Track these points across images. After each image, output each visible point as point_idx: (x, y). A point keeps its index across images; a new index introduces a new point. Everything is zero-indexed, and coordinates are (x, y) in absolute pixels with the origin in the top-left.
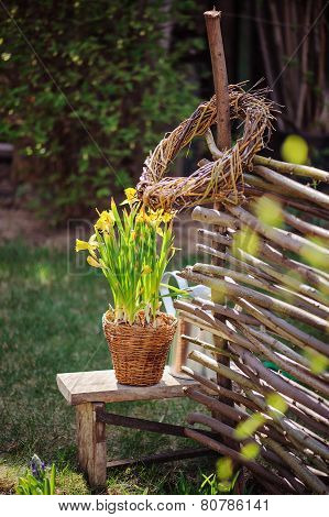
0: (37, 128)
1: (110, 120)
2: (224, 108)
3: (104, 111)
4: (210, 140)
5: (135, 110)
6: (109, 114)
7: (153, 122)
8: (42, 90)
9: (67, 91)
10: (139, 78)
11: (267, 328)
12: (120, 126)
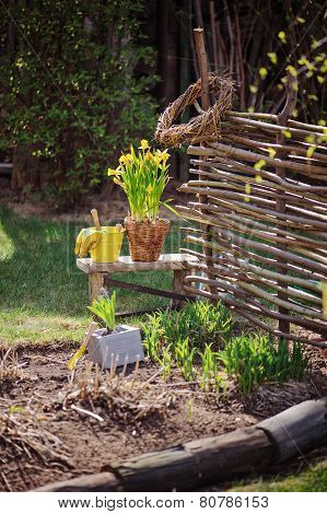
0: (47, 135)
1: (100, 128)
2: (206, 86)
3: (95, 123)
4: (197, 105)
5: (116, 122)
6: (99, 124)
7: (129, 131)
8: (50, 108)
9: (69, 109)
10: (119, 99)
11: (236, 212)
12: (106, 134)
